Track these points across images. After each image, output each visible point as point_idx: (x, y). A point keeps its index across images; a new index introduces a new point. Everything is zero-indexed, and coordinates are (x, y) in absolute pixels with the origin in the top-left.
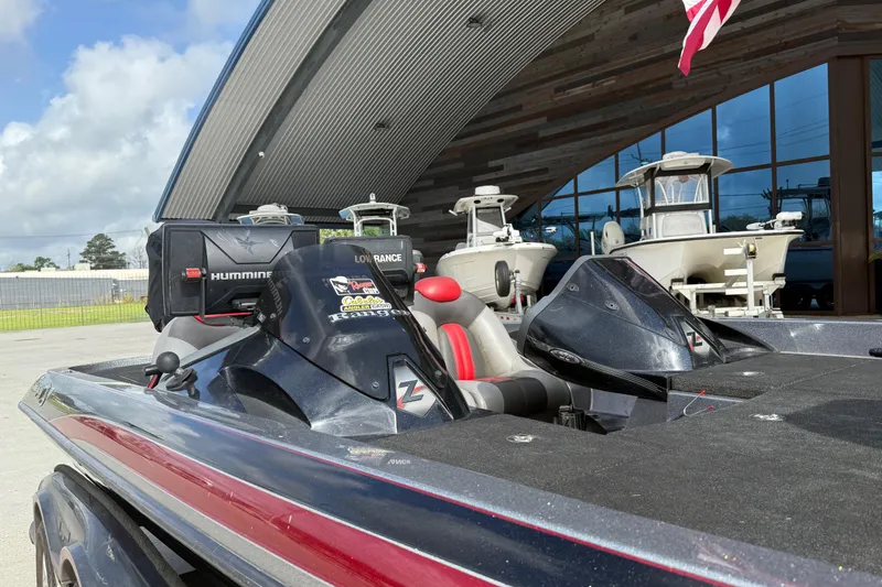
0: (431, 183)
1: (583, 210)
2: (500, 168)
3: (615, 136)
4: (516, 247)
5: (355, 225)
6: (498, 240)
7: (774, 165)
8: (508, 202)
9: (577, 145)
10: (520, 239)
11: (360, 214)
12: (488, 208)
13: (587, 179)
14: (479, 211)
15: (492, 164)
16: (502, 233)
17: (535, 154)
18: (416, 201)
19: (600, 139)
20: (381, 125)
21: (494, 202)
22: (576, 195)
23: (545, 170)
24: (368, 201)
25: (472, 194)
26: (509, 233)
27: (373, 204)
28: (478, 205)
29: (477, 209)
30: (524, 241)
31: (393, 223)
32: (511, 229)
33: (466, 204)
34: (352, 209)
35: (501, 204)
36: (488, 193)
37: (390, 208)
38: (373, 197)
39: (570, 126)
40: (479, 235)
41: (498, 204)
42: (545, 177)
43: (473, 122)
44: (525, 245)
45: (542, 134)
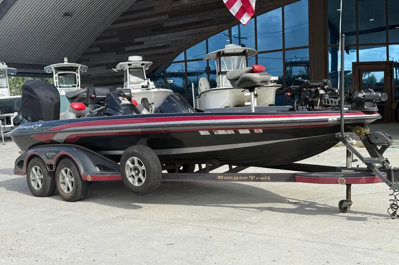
0: (98, 49)
1: (189, 70)
2: (142, 43)
3: (206, 29)
4: (152, 90)
5: (54, 76)
6: (143, 87)
7: (284, 50)
8: (147, 65)
9: (185, 33)
10: (154, 87)
11: (58, 69)
12: (136, 68)
13: (191, 52)
14: (130, 70)
15: (136, 40)
16: (145, 83)
17: (162, 36)
18: (88, 60)
19: (198, 30)
20: (66, 14)
21: (139, 65)
22: (186, 61)
23: (168, 46)
24: (63, 62)
25: (127, 60)
26: (148, 83)
27: (66, 63)
28: (130, 67)
29: (129, 69)
30: (156, 88)
31: (78, 75)
32: (150, 81)
33: (123, 65)
34: (53, 66)
35: (143, 66)
36: (135, 60)
37: (76, 66)
38: (66, 59)
39: (182, 22)
40: (131, 83)
41: (141, 66)
42: (167, 50)
43: (124, 14)
44: (156, 90)
45: (166, 25)
